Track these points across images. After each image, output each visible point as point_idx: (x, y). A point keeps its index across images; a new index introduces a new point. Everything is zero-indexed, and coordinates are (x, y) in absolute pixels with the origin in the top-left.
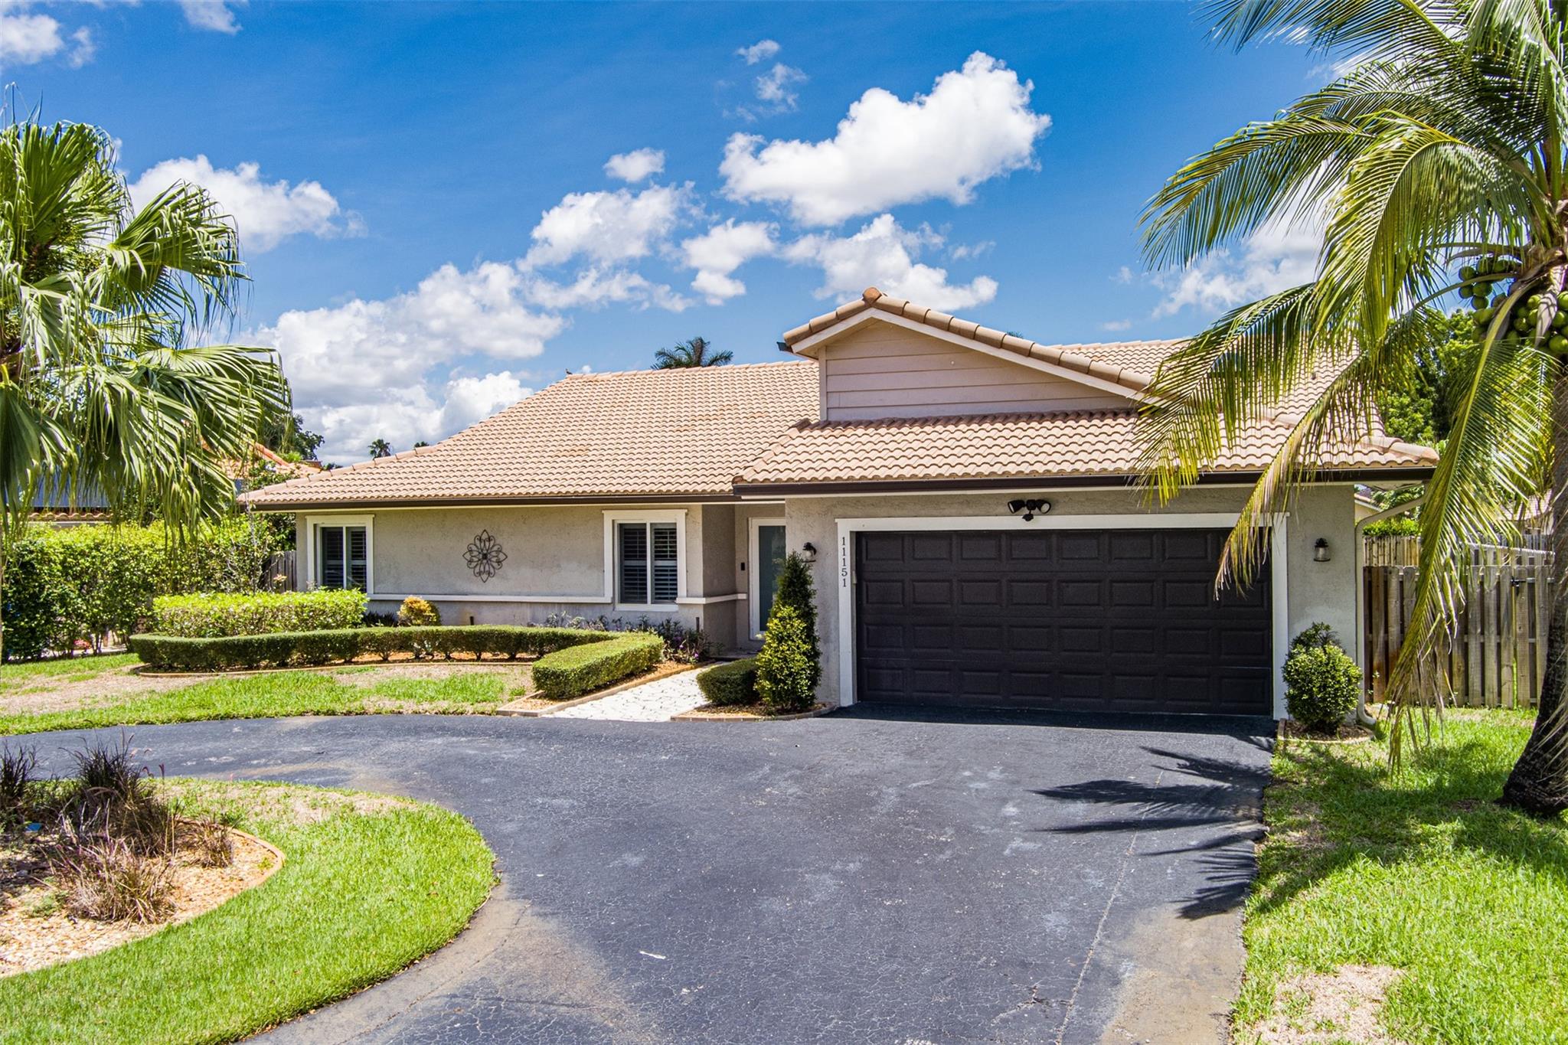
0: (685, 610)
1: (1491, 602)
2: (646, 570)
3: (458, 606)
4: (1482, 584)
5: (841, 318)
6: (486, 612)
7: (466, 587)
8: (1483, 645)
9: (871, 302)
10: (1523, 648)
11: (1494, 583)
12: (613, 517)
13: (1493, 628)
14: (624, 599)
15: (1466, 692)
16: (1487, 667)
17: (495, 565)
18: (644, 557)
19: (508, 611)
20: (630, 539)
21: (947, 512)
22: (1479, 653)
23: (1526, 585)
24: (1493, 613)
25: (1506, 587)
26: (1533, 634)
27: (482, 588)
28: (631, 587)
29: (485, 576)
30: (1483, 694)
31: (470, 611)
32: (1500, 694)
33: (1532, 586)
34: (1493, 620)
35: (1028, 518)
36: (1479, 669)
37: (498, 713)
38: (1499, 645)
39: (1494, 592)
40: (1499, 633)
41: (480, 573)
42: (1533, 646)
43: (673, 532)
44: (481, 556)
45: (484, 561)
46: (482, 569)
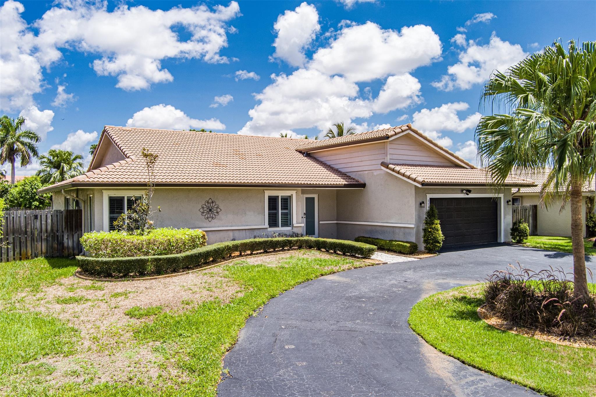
0: (296, 229)
2: (278, 214)
5: (402, 131)
6: (211, 235)
7: (201, 224)
9: (409, 128)
12: (268, 193)
14: (271, 226)
17: (216, 214)
18: (278, 209)
20: (273, 201)
27: (209, 224)
28: (273, 221)
29: (210, 219)
35: (467, 194)
41: (208, 218)
43: (291, 199)
44: (208, 210)
45: (210, 212)
46: (209, 216)
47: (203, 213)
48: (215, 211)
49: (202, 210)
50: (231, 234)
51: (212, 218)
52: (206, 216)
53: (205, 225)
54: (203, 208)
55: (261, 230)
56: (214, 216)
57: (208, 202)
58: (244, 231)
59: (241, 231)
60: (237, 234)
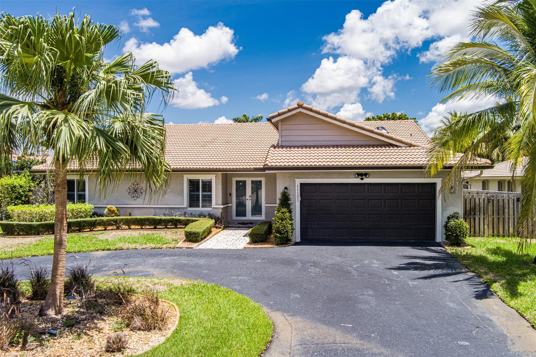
0: (215, 210)
1: (482, 205)
2: (199, 196)
3: (124, 209)
4: (479, 200)
5: (289, 111)
6: (136, 211)
7: (128, 202)
8: (479, 218)
9: (300, 106)
10: (491, 219)
11: (482, 200)
12: (187, 177)
13: (482, 213)
14: (191, 206)
15: (475, 232)
16: (480, 225)
17: (140, 194)
18: (199, 191)
19: (145, 210)
20: (194, 185)
21: (333, 177)
22: (478, 221)
23: (491, 200)
24: (482, 209)
25: (486, 201)
26: (493, 215)
27: (135, 202)
28: (193, 201)
29: (135, 198)
30: (479, 233)
31: (129, 211)
32: (484, 233)
33: (493, 200)
34: (482, 211)
35: (362, 179)
36: (478, 225)
37: (177, 248)
38: (484, 218)
39: (483, 202)
40: (484, 215)
41: (133, 197)
42: (493, 218)
43: (210, 182)
44: (134, 191)
45: (135, 193)
46: (134, 195)
47: (130, 193)
48: (139, 192)
49: (128, 191)
50: (153, 211)
51: (137, 197)
52: (132, 196)
53: (131, 203)
54: (130, 189)
55: (181, 209)
56: (138, 196)
57: (134, 184)
58: (164, 209)
59: (162, 209)
60: (158, 211)
